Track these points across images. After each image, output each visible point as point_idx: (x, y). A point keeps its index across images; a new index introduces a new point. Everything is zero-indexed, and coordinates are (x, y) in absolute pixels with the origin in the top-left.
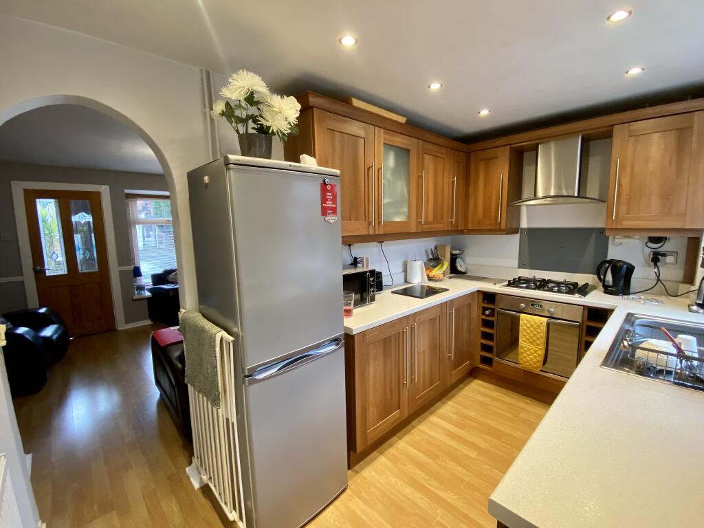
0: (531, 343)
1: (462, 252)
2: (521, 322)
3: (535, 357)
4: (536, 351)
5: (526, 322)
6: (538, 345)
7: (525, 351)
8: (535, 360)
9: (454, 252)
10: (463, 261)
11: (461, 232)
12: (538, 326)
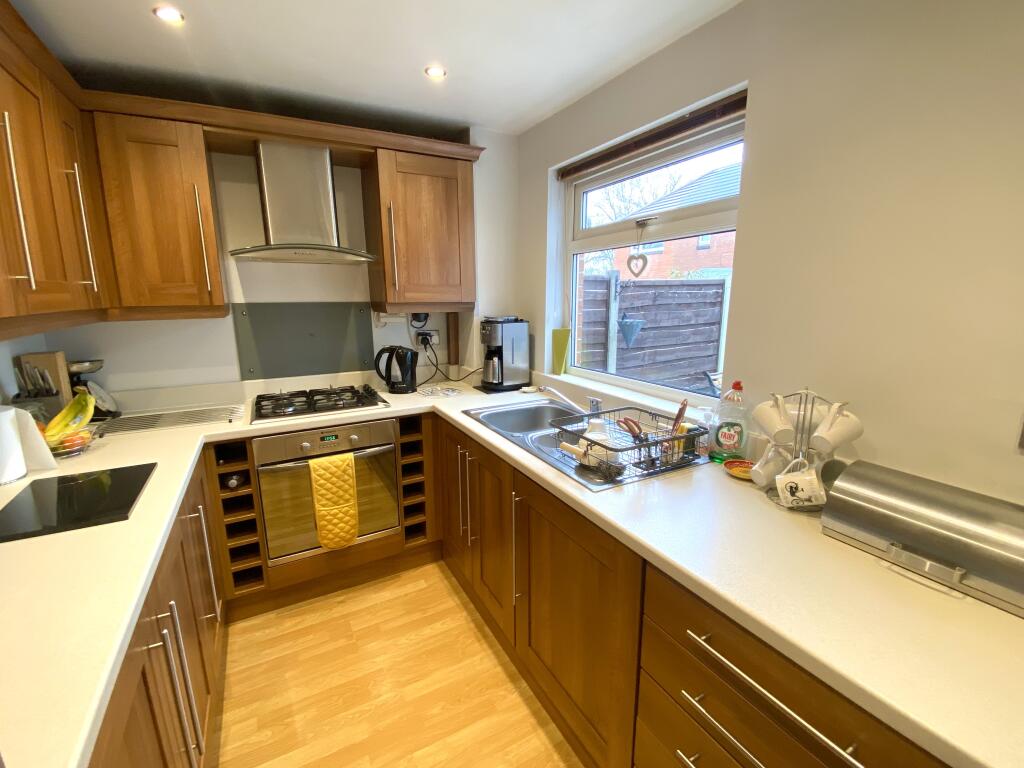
0: (336, 503)
1: (98, 363)
2: (313, 475)
3: (346, 523)
4: (346, 513)
5: (323, 472)
6: (347, 501)
7: (329, 522)
8: (348, 527)
9: (75, 368)
10: (102, 386)
11: (102, 314)
12: (344, 471)
